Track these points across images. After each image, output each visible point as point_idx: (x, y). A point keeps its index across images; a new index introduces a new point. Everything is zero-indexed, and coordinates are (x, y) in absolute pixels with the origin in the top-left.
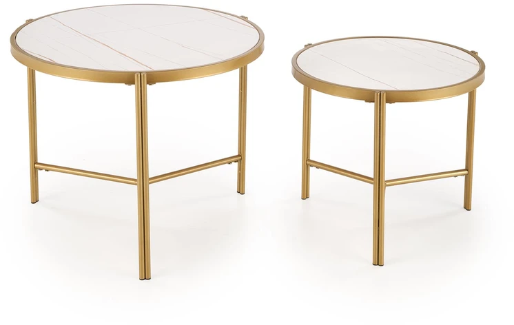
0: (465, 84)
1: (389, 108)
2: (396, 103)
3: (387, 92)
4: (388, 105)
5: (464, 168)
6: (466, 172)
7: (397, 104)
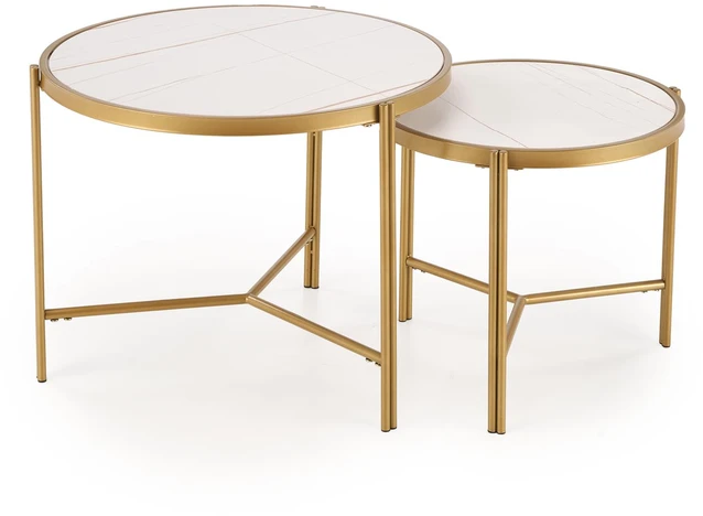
0: (652, 138)
1: (514, 178)
2: (525, 170)
3: (510, 152)
4: (511, 173)
5: (660, 278)
6: (663, 284)
7: (527, 171)
